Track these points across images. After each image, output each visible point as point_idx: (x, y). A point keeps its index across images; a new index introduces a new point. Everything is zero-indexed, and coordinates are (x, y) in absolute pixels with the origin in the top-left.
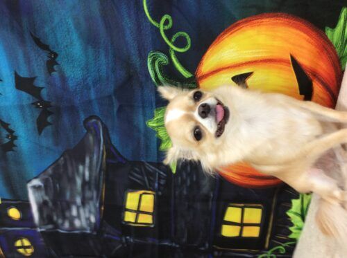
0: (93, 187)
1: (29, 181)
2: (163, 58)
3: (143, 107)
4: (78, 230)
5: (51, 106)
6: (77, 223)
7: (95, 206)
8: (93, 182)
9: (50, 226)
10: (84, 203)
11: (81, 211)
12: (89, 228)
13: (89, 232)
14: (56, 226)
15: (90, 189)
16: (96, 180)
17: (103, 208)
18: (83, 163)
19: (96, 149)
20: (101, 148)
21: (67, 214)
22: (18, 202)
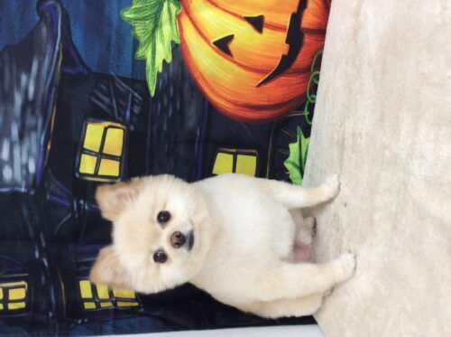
0: (38, 111)
4: (7, 186)
6: (7, 174)
7: (38, 141)
8: (39, 102)
10: (21, 136)
11: (17, 152)
12: (24, 184)
13: (23, 190)
15: (33, 112)
16: (43, 100)
17: (49, 147)
18: (28, 71)
19: (49, 46)
20: (57, 48)
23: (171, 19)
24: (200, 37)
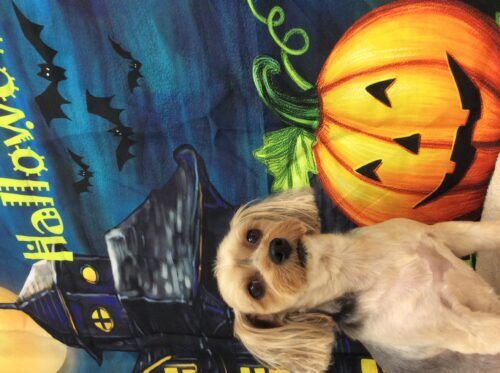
0: (187, 240)
1: (108, 231)
2: (272, 64)
3: (249, 132)
4: (169, 298)
5: (132, 133)
6: (168, 289)
7: (191, 265)
8: (187, 233)
9: (134, 293)
10: (176, 261)
11: (174, 272)
12: (183, 297)
13: (183, 301)
14: (142, 292)
15: (183, 242)
16: (190, 231)
17: (200, 269)
18: (175, 208)
19: (190, 189)
20: (197, 188)
21: (156, 276)
22: (95, 258)
23: (306, 152)
24: (340, 166)
